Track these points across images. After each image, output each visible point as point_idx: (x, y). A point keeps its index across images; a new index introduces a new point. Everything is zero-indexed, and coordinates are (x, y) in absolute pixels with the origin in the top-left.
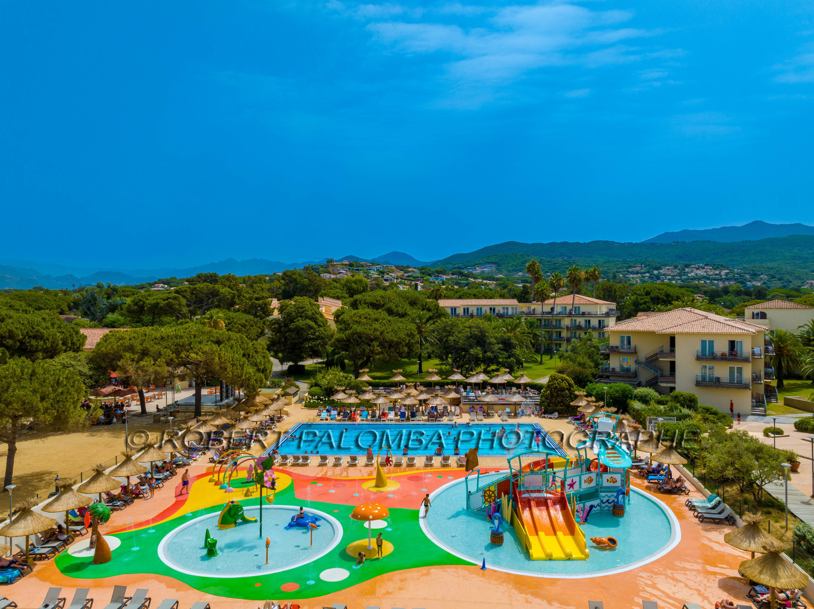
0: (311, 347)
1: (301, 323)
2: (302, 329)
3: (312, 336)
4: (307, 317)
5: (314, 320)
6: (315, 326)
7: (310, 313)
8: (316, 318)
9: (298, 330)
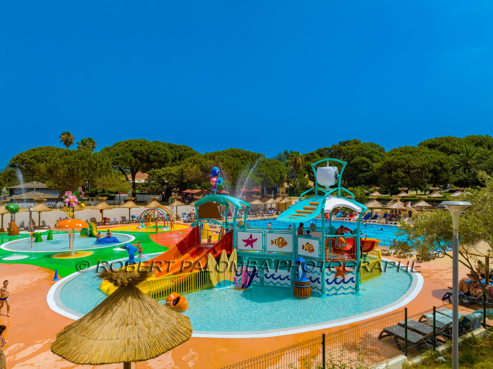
0: (364, 177)
1: (357, 159)
2: (358, 163)
3: (365, 169)
4: (363, 155)
5: (370, 157)
6: (369, 162)
7: (366, 152)
8: (372, 156)
9: (356, 165)
